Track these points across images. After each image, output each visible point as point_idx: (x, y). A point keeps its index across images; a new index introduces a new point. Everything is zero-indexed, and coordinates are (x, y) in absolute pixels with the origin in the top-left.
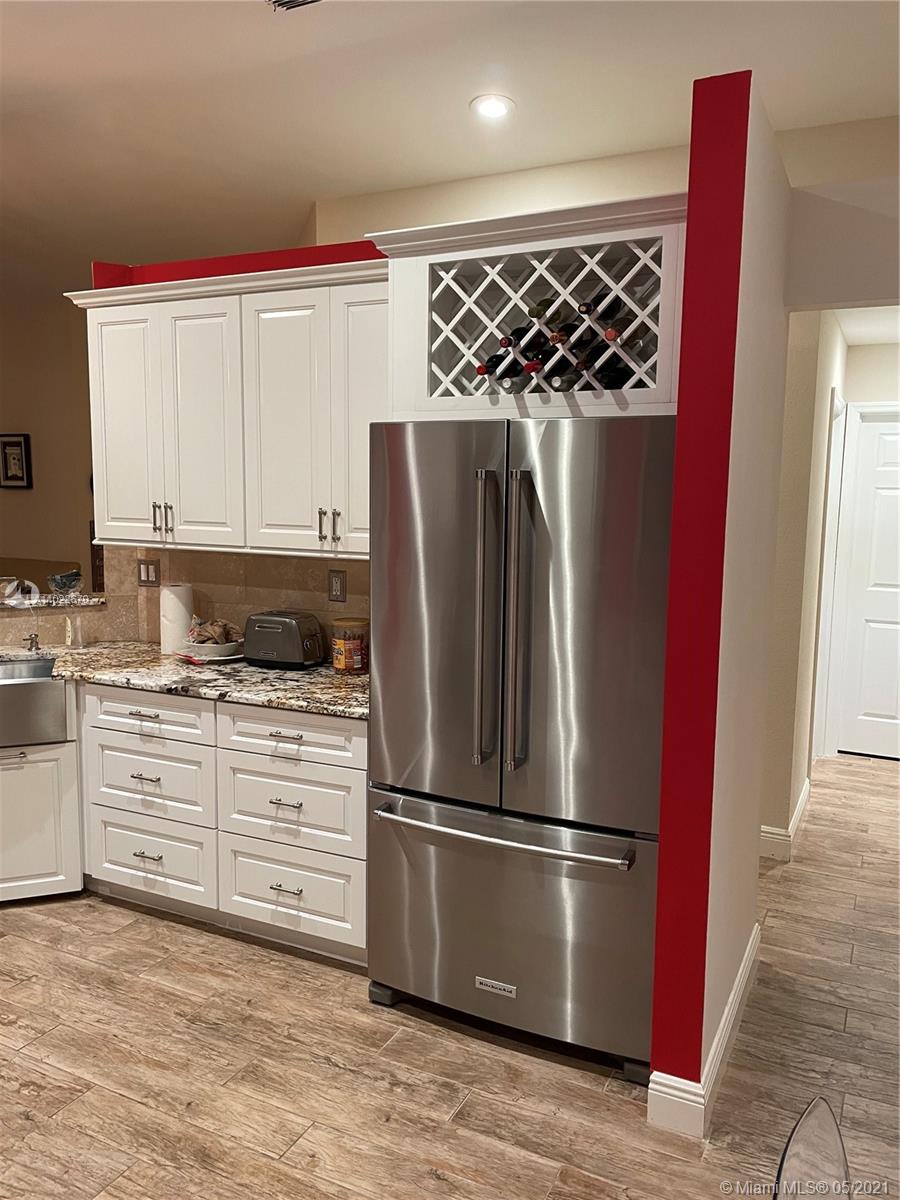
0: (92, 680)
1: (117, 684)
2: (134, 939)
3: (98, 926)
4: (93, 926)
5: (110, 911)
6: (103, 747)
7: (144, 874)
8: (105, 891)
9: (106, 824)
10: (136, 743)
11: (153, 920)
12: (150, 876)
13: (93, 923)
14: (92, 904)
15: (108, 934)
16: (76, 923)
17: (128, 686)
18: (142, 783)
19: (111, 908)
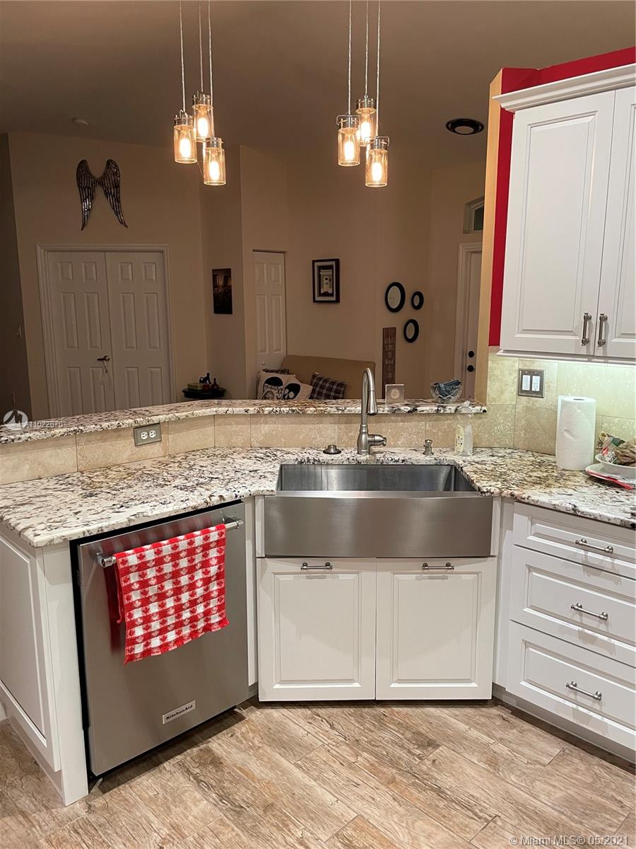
0: (526, 501)
1: (558, 508)
2: (577, 779)
3: (527, 751)
4: (520, 749)
5: (529, 730)
6: (530, 569)
7: (575, 706)
8: (513, 703)
9: (527, 644)
10: (578, 573)
11: (583, 754)
12: (581, 709)
13: (519, 745)
14: (505, 716)
15: (544, 766)
16: (501, 740)
17: (575, 512)
18: (581, 615)
19: (526, 726)
